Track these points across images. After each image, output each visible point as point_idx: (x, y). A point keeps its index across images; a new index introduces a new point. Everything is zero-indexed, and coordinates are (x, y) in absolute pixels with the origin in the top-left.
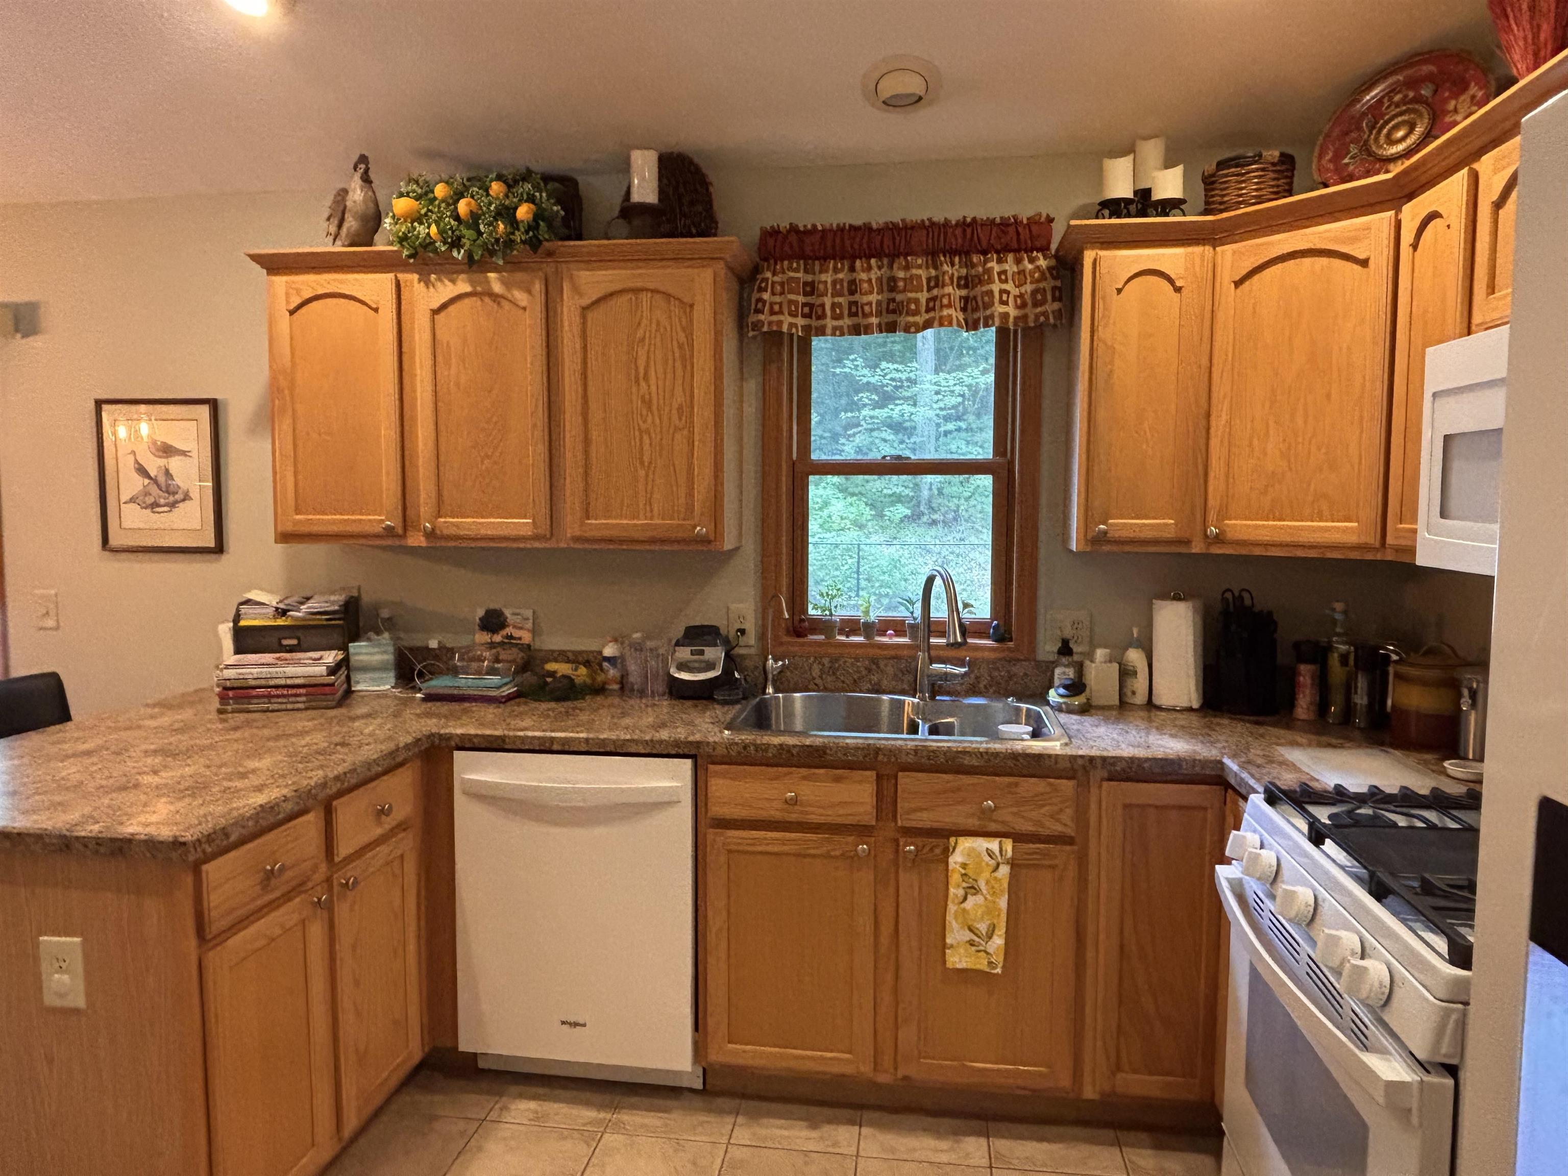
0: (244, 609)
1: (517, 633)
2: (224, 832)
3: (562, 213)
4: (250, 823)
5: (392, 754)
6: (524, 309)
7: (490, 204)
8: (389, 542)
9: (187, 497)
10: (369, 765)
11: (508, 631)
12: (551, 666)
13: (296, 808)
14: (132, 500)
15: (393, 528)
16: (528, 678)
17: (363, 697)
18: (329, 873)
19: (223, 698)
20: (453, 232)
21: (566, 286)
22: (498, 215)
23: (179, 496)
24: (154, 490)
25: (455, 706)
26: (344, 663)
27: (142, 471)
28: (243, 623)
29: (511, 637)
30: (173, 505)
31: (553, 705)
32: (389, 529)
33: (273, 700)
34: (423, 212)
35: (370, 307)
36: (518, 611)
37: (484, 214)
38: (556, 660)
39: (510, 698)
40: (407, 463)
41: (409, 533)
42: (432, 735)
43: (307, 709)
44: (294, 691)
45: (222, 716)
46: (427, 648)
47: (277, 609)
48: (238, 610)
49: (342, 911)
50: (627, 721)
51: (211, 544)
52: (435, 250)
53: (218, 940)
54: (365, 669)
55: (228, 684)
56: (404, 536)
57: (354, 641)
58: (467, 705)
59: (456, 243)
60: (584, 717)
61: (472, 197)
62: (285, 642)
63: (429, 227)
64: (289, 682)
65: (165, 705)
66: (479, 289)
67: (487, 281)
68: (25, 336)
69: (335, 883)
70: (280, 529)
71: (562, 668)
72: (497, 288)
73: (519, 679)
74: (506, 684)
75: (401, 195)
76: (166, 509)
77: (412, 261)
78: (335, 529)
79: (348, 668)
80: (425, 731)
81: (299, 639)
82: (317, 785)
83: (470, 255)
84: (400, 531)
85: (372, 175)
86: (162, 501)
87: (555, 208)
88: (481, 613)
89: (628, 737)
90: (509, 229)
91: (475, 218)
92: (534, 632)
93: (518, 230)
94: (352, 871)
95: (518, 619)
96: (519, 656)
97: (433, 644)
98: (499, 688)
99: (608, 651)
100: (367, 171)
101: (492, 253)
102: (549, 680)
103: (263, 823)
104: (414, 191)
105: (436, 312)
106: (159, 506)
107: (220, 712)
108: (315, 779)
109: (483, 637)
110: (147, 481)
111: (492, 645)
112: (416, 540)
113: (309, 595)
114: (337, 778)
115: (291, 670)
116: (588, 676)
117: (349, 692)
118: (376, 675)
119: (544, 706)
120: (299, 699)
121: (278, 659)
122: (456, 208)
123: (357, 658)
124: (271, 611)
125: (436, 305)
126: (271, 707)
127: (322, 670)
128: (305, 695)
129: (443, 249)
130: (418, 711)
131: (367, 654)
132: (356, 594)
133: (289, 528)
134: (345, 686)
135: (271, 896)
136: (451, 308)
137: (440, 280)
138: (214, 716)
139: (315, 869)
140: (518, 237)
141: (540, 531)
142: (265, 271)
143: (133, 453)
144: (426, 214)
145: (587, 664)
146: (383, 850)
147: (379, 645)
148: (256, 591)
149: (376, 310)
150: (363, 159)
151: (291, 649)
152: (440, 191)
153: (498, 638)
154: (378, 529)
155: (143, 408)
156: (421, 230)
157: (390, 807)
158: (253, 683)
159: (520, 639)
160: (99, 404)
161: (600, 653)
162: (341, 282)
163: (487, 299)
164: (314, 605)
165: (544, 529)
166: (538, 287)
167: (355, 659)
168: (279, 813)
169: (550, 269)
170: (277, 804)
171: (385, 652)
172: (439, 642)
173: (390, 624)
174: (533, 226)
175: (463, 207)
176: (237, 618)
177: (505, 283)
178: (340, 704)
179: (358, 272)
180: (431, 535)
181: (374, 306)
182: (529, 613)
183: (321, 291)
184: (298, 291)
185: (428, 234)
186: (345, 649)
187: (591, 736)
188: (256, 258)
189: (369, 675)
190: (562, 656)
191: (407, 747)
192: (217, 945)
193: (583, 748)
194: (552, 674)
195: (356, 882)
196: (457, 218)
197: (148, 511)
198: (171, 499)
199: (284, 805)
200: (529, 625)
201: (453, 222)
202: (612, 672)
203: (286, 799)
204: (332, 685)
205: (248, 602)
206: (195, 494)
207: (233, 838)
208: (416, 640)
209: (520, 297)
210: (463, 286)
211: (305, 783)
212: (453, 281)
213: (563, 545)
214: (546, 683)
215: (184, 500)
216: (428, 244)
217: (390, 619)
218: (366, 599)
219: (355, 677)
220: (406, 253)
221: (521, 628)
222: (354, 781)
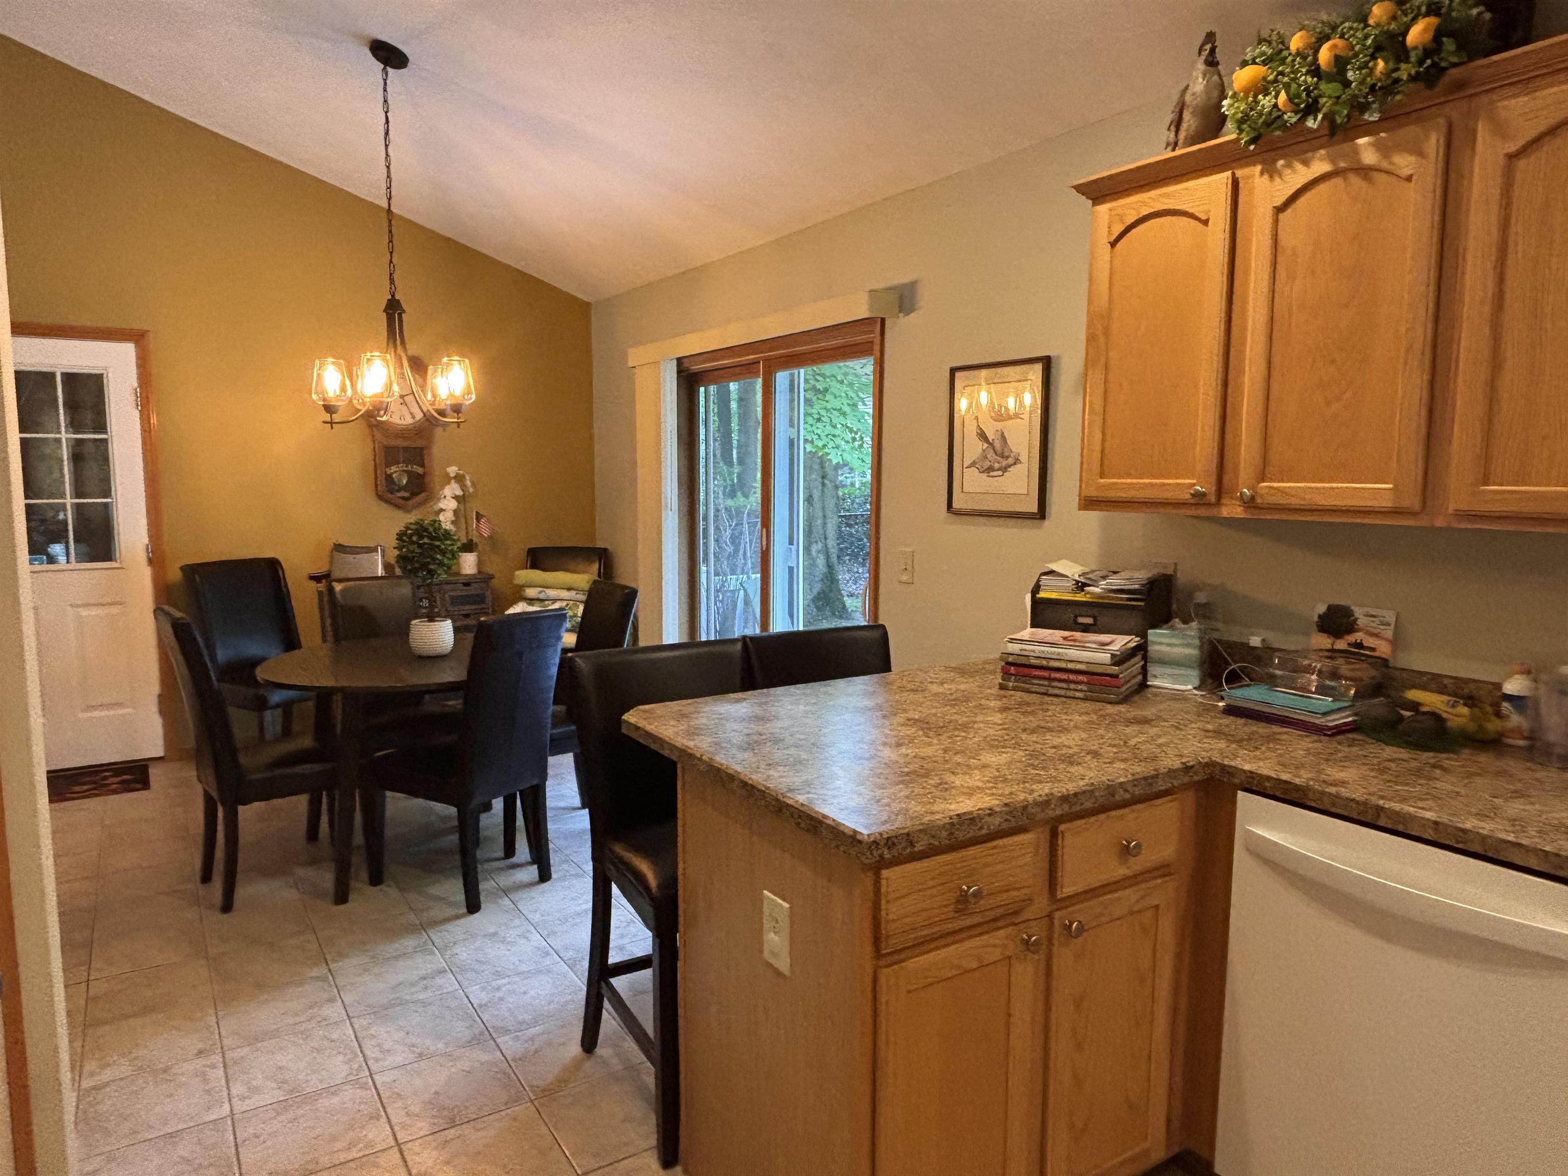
0: (1045, 580)
1: (1369, 642)
2: (908, 838)
3: (1488, 16)
4: (944, 834)
5: (1149, 780)
6: (1409, 179)
7: (1366, 37)
8: (1202, 512)
9: (1017, 461)
10: (1111, 789)
11: (1358, 636)
12: (1414, 695)
13: (1005, 825)
14: (973, 464)
15: (1203, 495)
16: (1377, 706)
17: (1156, 695)
18: (1049, 909)
19: (1006, 674)
20: (1308, 95)
21: (1481, 127)
22: (1378, 49)
23: (1011, 461)
24: (991, 455)
25: (1262, 729)
26: (1141, 649)
27: (982, 436)
28: (1042, 595)
29: (1359, 645)
30: (1005, 469)
31: (1403, 753)
32: (1199, 496)
33: (1055, 684)
34: (1271, 78)
35: (1197, 219)
36: (1373, 612)
37: (1356, 55)
38: (1424, 688)
39: (1339, 731)
40: (1229, 411)
41: (1224, 501)
42: (1211, 764)
43: (1085, 699)
44: (1072, 677)
45: (1003, 692)
46: (1246, 647)
47: (1077, 582)
48: (1038, 581)
49: (1064, 956)
50: (1516, 807)
51: (1034, 508)
52: (1284, 126)
53: (896, 957)
54: (1164, 662)
55: (1010, 659)
56: (1218, 502)
57: (1154, 627)
58: (1276, 729)
59: (1311, 109)
60: (1445, 784)
61: (1342, 36)
62: (1081, 620)
63: (1276, 97)
64: (1071, 666)
65: (963, 671)
66: (1342, 165)
67: (1356, 151)
68: (908, 314)
69: (1056, 922)
70: (1083, 495)
71: (1431, 700)
72: (1369, 157)
73: (1361, 705)
74: (1340, 710)
75: (1244, 64)
76: (1000, 473)
77: (1252, 147)
78: (1141, 495)
79: (1145, 658)
80: (1204, 757)
81: (1095, 618)
82: (1036, 804)
83: (1329, 118)
84: (1213, 499)
85: (1219, 55)
86: (997, 466)
87: (1475, 12)
88: (1322, 609)
89: (1511, 838)
90: (1391, 65)
91: (1340, 62)
92: (1395, 643)
93: (1407, 61)
94: (1080, 914)
95: (1374, 625)
96: (1366, 673)
97: (1255, 641)
98: (1325, 714)
99: (1514, 686)
100: (1213, 51)
101: (1364, 108)
102: (1406, 714)
103: (961, 836)
104: (1263, 54)
105: (1279, 210)
106: (994, 470)
107: (1002, 687)
108: (1036, 794)
109: (1323, 641)
110: (986, 445)
111: (1333, 653)
112: (1232, 510)
113: (1115, 569)
114: (1065, 799)
115: (1073, 653)
116: (1473, 718)
117: (1143, 686)
118: (1178, 671)
119: (1389, 751)
120: (1080, 687)
121: (1065, 638)
122: (1316, 59)
123: (1157, 647)
124: (1070, 584)
125: (1279, 202)
126: (1051, 691)
127: (1106, 657)
128: (1088, 683)
129: (1294, 120)
130: (1210, 727)
131: (1169, 645)
132: (1170, 571)
133: (1093, 493)
134: (1140, 677)
135: (968, 922)
136: (1302, 201)
137: (1289, 165)
138: (995, 691)
139: (1029, 901)
140: (1405, 71)
141: (1406, 503)
142: (1090, 202)
143: (977, 418)
144: (1276, 81)
145: (1471, 701)
146: (1130, 895)
147: (1185, 636)
148: (1064, 561)
149: (1206, 222)
150: (1210, 37)
151: (1086, 629)
152: (1296, 42)
153: (1341, 645)
154: (1186, 496)
155: (984, 373)
156: (1266, 102)
157: (1138, 846)
158: (1034, 661)
159: (1373, 649)
160: (953, 371)
161: (1498, 686)
162: (1167, 195)
163: (1354, 179)
164: (1115, 582)
165: (1412, 501)
166: (1433, 142)
167: (1153, 648)
168: (981, 828)
169: (1455, 111)
170: (981, 818)
171: (1188, 645)
172: (1263, 641)
173: (1205, 612)
174: (1432, 49)
175: (1325, 55)
176: (1036, 589)
177: (1383, 149)
178: (1126, 700)
179: (1188, 180)
180: (1250, 503)
181: (1204, 217)
182: (1390, 617)
183: (1145, 211)
184: (1121, 218)
185: (1275, 106)
186: (1144, 636)
187: (1445, 819)
188: (1080, 189)
189: (1168, 670)
190: (1436, 683)
191: (1171, 772)
192: (895, 963)
193: (1429, 834)
194: (1415, 706)
195: (1081, 929)
196: (1316, 71)
197: (984, 476)
198: (1004, 463)
199: (987, 819)
200: (1389, 633)
201: (1309, 79)
202: (1515, 720)
203: (991, 812)
204: (1115, 676)
205: (1051, 572)
206: (1024, 458)
207: (919, 847)
208: (1233, 634)
209: (1405, 163)
210: (1320, 167)
211: (1022, 796)
212: (1306, 163)
213: (1440, 522)
214: (1401, 718)
215: (1015, 464)
216: (1274, 119)
217: (1206, 605)
218: (1182, 578)
219: (1152, 669)
220: (1245, 138)
221: (1376, 635)
222: (1088, 805)
